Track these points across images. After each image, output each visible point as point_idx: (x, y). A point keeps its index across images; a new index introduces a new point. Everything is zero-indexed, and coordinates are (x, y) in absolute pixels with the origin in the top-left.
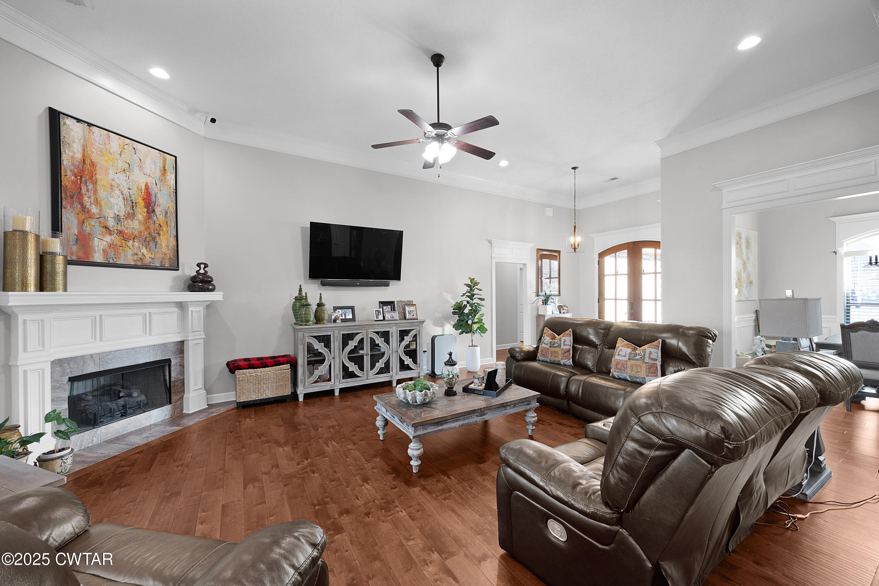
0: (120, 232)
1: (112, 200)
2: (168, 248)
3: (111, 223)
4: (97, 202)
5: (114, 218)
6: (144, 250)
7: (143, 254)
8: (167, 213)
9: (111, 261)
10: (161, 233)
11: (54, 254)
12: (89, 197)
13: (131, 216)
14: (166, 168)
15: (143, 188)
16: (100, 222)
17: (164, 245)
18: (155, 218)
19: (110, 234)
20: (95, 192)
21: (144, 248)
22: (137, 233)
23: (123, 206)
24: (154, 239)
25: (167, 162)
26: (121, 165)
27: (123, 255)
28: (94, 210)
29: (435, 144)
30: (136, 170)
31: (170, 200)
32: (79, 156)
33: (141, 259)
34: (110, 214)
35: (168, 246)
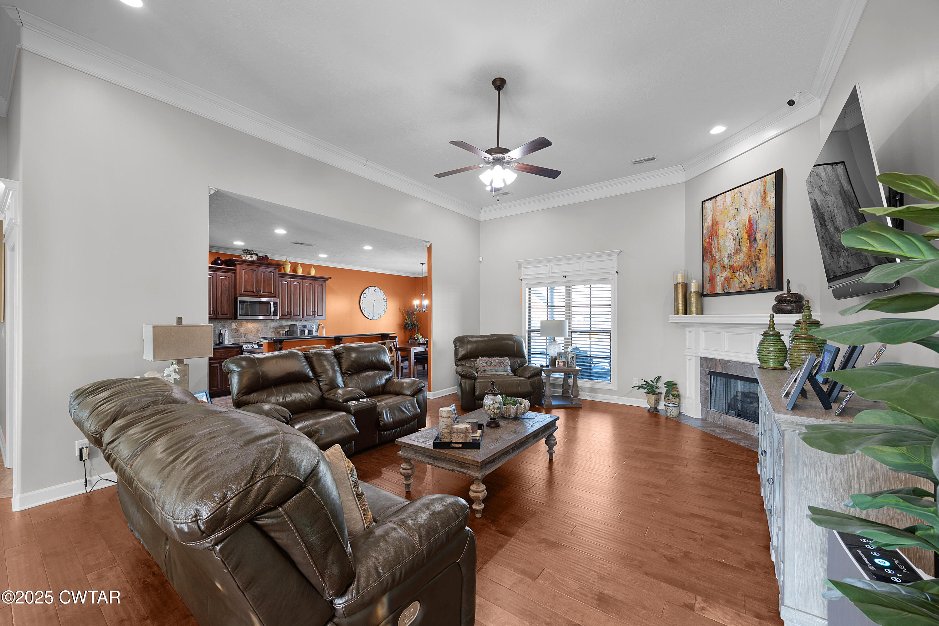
0: (731, 267)
1: (727, 244)
2: (767, 270)
3: (726, 262)
4: (719, 250)
5: (728, 257)
6: (747, 278)
7: (746, 281)
8: (766, 235)
9: (726, 291)
10: (761, 257)
11: (691, 292)
12: (715, 249)
13: (738, 251)
14: (766, 190)
15: (747, 222)
16: (720, 263)
17: (763, 268)
18: (756, 245)
19: (726, 271)
20: (718, 243)
21: (747, 275)
22: (742, 264)
23: (733, 246)
24: (754, 264)
25: (767, 184)
26: (732, 212)
27: (732, 285)
28: (717, 256)
30: (743, 210)
31: (770, 220)
32: (711, 223)
33: (744, 285)
34: (725, 255)
35: (766, 268)
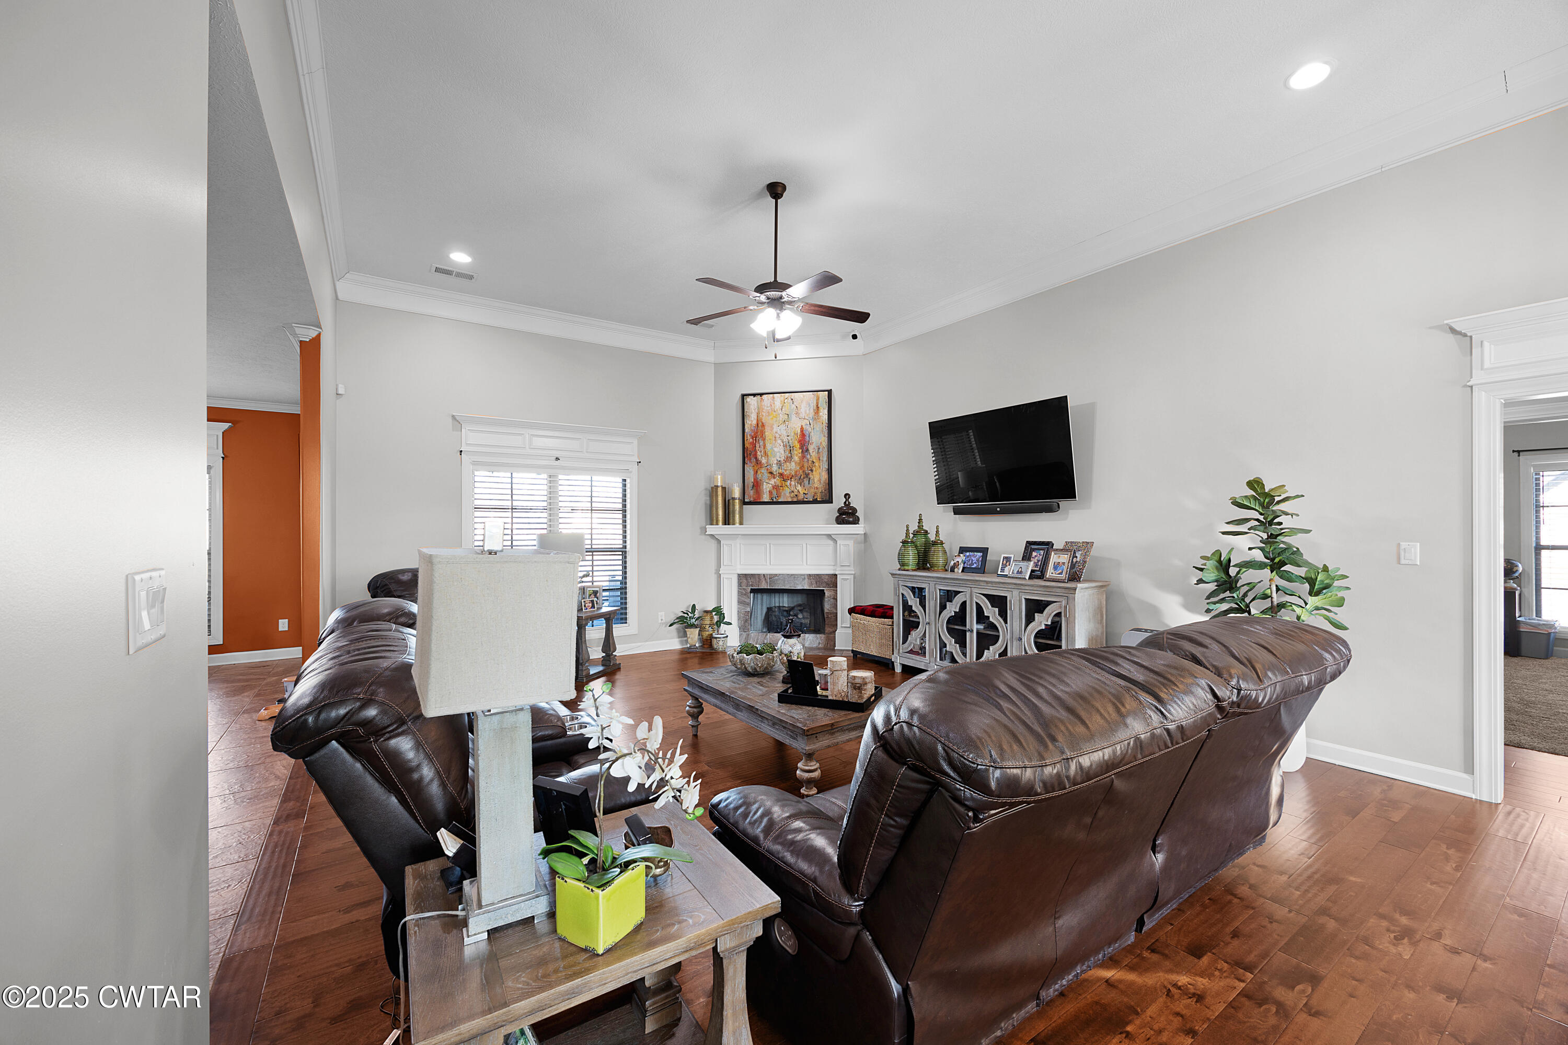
0: (781, 475)
1: (776, 449)
2: (820, 482)
3: (775, 468)
4: (766, 454)
5: (777, 464)
6: (799, 488)
7: (798, 491)
8: (819, 449)
9: (775, 500)
10: (814, 469)
11: (734, 499)
12: (761, 452)
13: (789, 459)
14: (819, 405)
15: (799, 431)
16: (767, 469)
17: (816, 480)
18: (809, 456)
19: (774, 478)
20: (765, 446)
21: (799, 485)
22: (793, 473)
23: (783, 452)
24: (807, 475)
25: (820, 400)
26: (782, 417)
27: (782, 494)
28: (764, 461)
29: (771, 312)
30: (794, 417)
31: (822, 435)
32: (755, 422)
33: (796, 495)
34: (774, 461)
35: (820, 481)
